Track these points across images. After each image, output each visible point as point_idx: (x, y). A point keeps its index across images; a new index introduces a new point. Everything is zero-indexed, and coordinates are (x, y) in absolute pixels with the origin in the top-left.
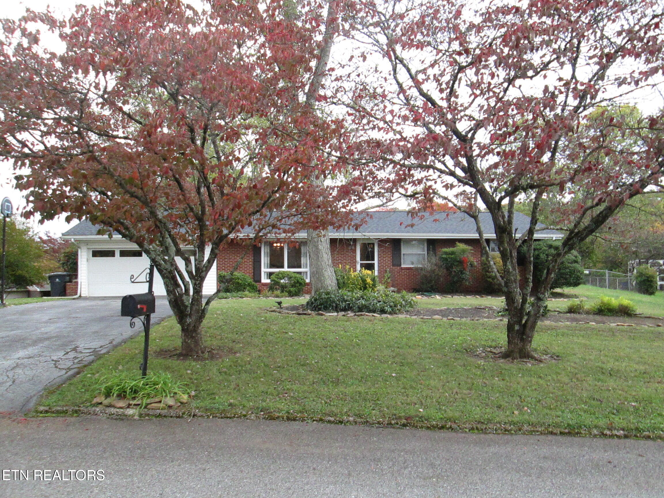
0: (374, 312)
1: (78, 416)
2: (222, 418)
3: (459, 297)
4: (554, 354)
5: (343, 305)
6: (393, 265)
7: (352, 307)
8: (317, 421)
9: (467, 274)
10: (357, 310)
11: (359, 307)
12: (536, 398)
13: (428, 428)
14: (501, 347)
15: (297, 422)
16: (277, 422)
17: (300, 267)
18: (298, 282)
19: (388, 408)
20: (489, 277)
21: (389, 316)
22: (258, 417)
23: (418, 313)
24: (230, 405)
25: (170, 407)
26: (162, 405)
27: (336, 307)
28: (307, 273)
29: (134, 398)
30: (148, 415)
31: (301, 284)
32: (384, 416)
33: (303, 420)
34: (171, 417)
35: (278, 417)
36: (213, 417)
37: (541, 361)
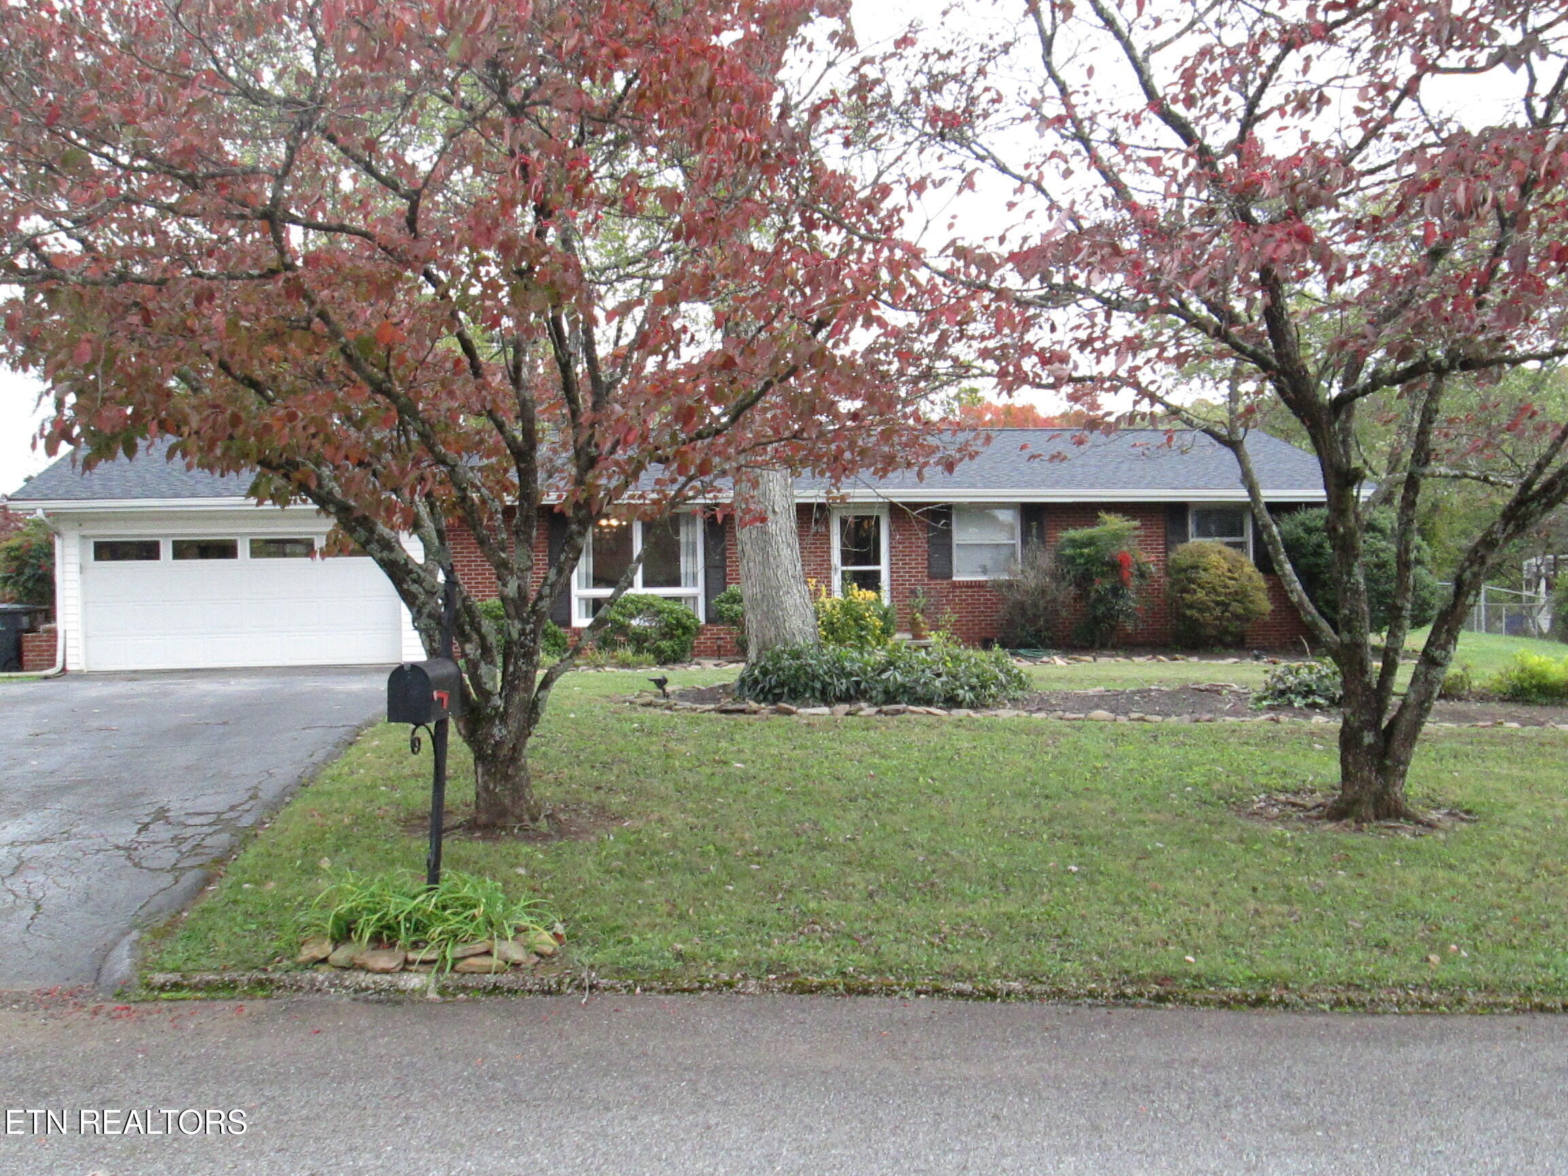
0: (929, 702)
1: (267, 997)
2: (667, 991)
3: (1112, 661)
4: (1458, 805)
5: (842, 685)
6: (931, 577)
7: (866, 691)
8: (926, 993)
9: (1132, 600)
10: (881, 697)
11: (886, 692)
12: (1465, 921)
13: (1223, 1004)
14: (1313, 792)
15: (876, 999)
16: (820, 1000)
17: (676, 583)
18: (679, 624)
19: (1101, 956)
20: (1191, 607)
21: (971, 712)
22: (766, 988)
23: (1043, 704)
24: (679, 956)
25: (516, 966)
26: (494, 962)
27: (823, 692)
28: (695, 598)
29: (415, 945)
30: (464, 989)
31: (686, 629)
32: (1098, 977)
33: (890, 993)
34: (530, 991)
35: (821, 987)
36: (644, 990)
37: (1430, 825)
